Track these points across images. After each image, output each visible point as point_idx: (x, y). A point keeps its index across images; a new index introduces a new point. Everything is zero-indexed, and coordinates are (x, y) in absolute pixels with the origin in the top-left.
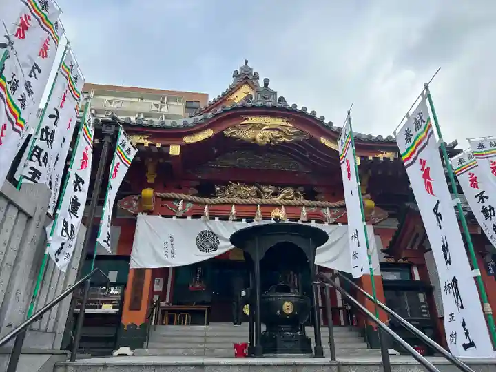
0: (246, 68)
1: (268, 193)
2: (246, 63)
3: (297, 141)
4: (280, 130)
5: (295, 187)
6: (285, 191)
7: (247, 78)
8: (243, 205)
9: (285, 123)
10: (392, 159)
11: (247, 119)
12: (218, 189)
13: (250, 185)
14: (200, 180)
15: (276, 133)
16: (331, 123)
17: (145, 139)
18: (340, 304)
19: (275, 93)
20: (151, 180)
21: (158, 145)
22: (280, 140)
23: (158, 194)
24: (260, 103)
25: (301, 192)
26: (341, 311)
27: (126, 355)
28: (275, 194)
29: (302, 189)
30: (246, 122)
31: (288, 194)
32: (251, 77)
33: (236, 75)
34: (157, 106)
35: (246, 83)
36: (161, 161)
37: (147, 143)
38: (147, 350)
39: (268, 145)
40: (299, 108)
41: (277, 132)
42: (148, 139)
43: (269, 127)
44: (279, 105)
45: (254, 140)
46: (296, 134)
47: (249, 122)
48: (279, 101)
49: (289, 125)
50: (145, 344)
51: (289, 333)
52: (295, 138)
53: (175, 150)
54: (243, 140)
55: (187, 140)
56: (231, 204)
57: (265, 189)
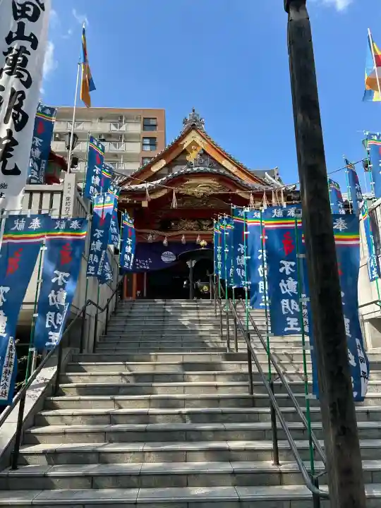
0: (193, 115)
1: (206, 225)
3: (220, 194)
4: (209, 187)
7: (194, 125)
8: (189, 235)
12: (173, 224)
13: (194, 220)
15: (207, 189)
21: (135, 201)
22: (211, 193)
32: (197, 123)
34: (115, 125)
35: (194, 129)
37: (129, 200)
39: (203, 197)
43: (202, 185)
46: (220, 189)
47: (190, 182)
53: (145, 204)
56: (181, 235)
57: (203, 223)
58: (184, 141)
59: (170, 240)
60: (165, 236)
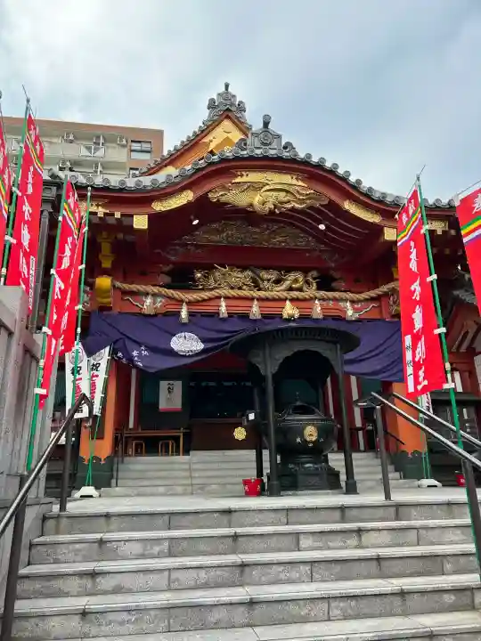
0: (227, 95)
1: (269, 280)
2: (227, 86)
3: (311, 208)
4: (287, 192)
5: (305, 271)
6: (292, 276)
7: (228, 110)
8: (234, 298)
9: (294, 182)
10: (439, 232)
11: (242, 176)
12: (199, 275)
13: (244, 268)
14: (174, 263)
15: (282, 196)
16: (359, 182)
17: (98, 205)
18: (358, 423)
19: (279, 137)
20: (107, 264)
21: (118, 215)
22: (289, 206)
23: (118, 284)
24: (258, 152)
25: (314, 279)
26: (360, 433)
27: (91, 496)
28: (278, 282)
29: (315, 273)
30: (238, 180)
31: (296, 281)
32: (233, 109)
33: (212, 105)
34: (89, 149)
35: (228, 117)
36: (120, 236)
37: (101, 211)
38: (117, 489)
39: (272, 212)
40: (315, 159)
41: (283, 194)
42: (103, 206)
43: (272, 187)
44: (286, 154)
45: (251, 205)
46: (309, 197)
47: (244, 179)
48: (285, 148)
49: (300, 183)
50: (114, 481)
51: (311, 465)
52: (308, 201)
53: (140, 222)
54: (234, 206)
55: (159, 207)
56: (219, 298)
57: (264, 275)
58: (209, 138)
59: (195, 309)
60: (182, 301)
